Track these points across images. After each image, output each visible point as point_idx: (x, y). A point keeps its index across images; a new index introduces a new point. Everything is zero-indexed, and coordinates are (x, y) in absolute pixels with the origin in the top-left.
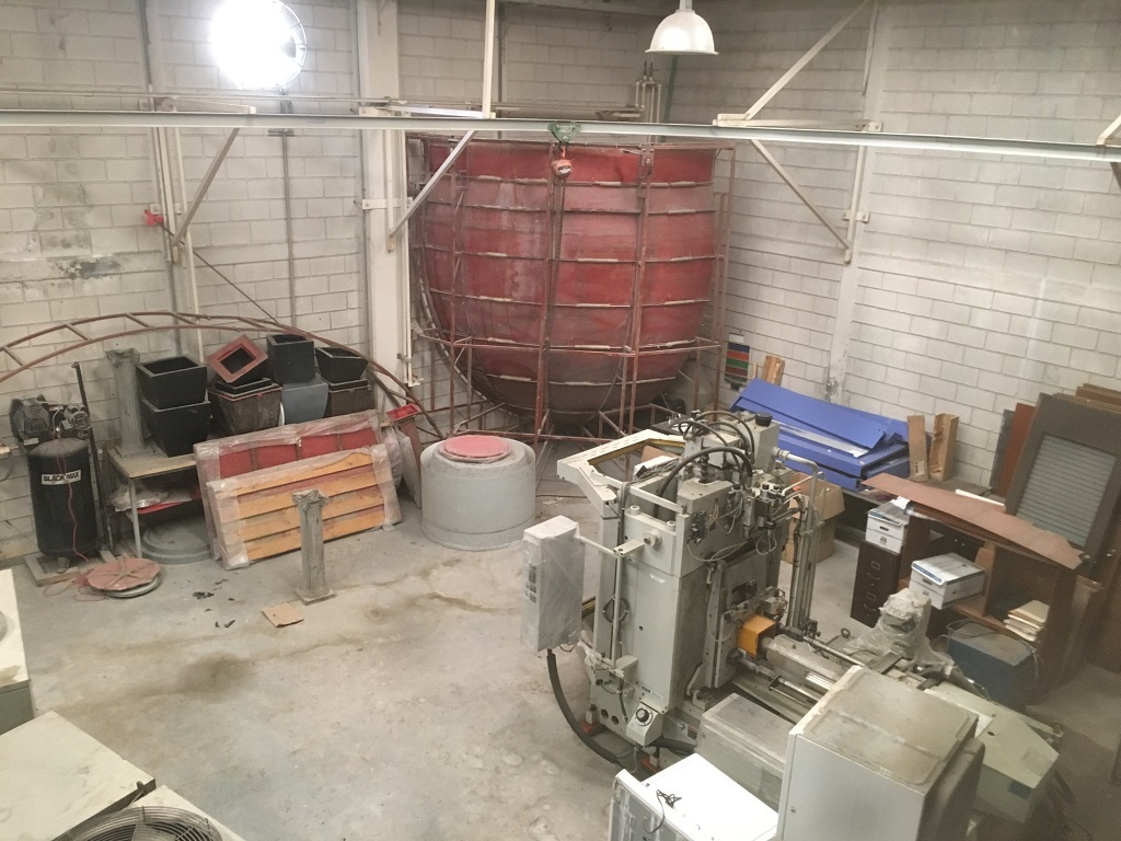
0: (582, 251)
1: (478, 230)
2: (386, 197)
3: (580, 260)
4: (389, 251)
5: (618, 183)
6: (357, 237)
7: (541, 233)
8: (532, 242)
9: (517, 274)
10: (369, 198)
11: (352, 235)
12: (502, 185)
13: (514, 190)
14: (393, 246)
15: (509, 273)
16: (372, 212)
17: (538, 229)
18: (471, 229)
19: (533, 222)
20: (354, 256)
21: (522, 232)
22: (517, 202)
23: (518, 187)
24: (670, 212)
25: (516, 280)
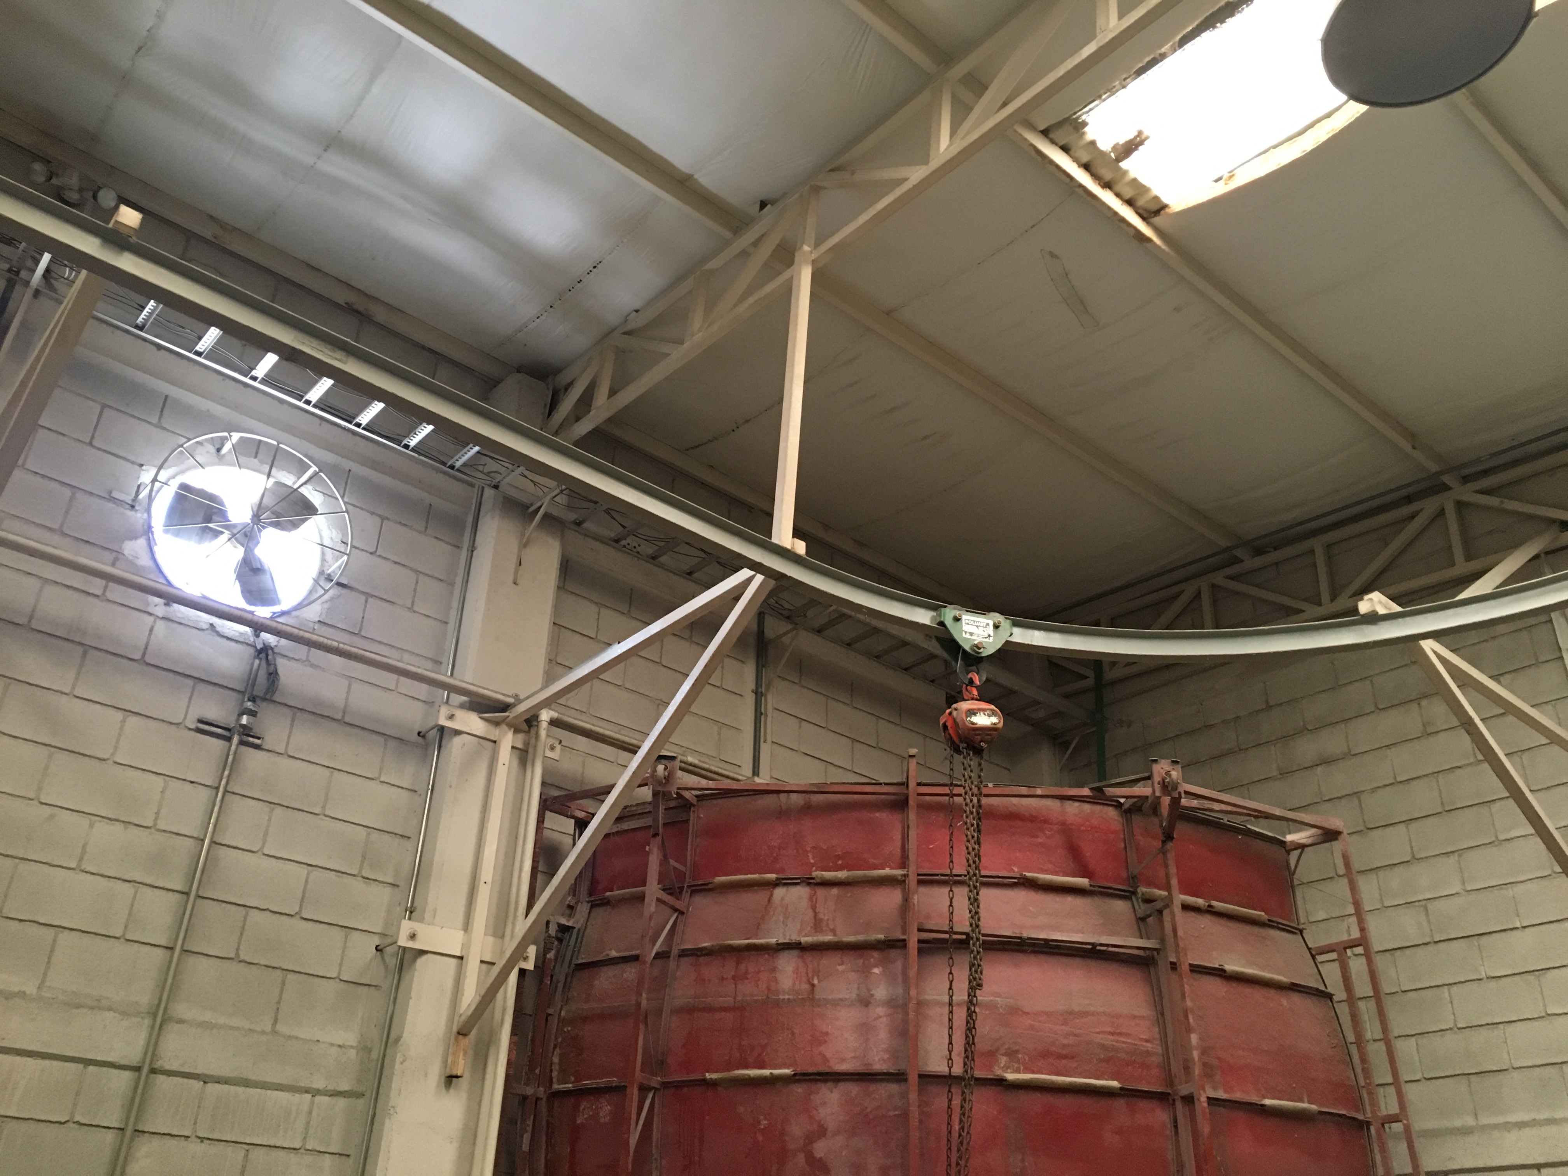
0: (1011, 1054)
1: (711, 1009)
2: (467, 927)
3: (1010, 1076)
4: (451, 1079)
5: (1083, 882)
6: (365, 1049)
7: (890, 1003)
8: (865, 1029)
9: (821, 1132)
10: (421, 920)
11: (350, 1038)
12: (779, 892)
13: (811, 898)
14: (461, 1067)
15: (797, 1129)
16: (421, 961)
17: (881, 992)
18: (690, 1010)
19: (865, 971)
20: (341, 1102)
21: (837, 1003)
22: (818, 925)
23: (821, 892)
24: (1229, 967)
25: (820, 1149)
